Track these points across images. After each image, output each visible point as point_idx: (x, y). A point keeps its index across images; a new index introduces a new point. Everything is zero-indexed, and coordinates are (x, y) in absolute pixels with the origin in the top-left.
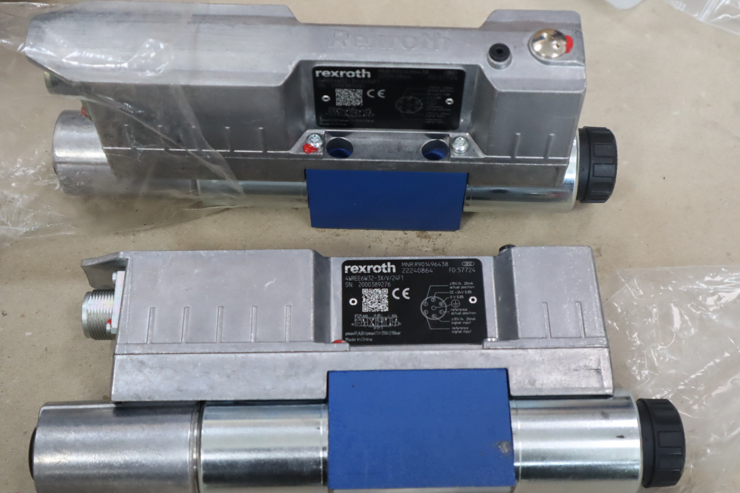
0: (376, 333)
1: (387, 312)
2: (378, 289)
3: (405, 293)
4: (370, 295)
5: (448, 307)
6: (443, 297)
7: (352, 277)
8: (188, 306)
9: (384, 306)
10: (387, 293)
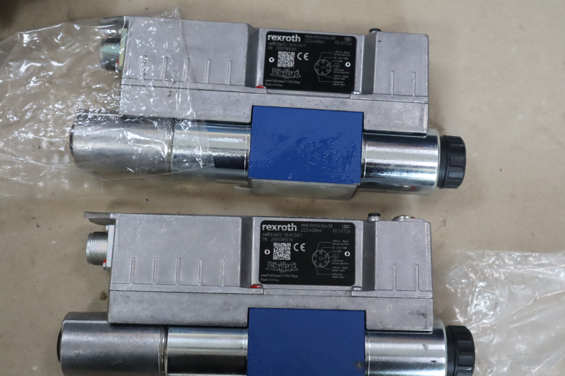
0: (281, 275)
1: (289, 260)
2: (284, 243)
3: (302, 247)
4: (279, 247)
5: (330, 258)
6: (328, 250)
7: (267, 233)
8: (158, 257)
10: (290, 246)
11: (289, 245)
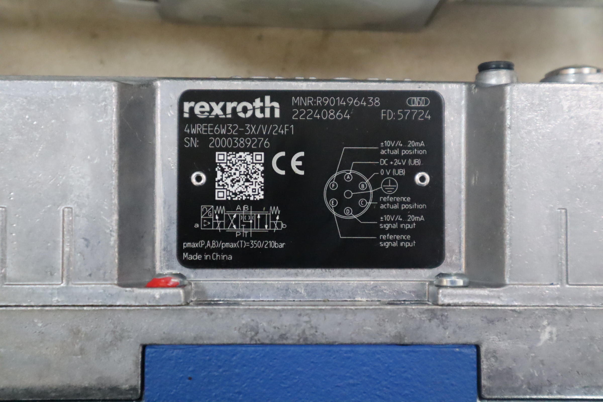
1: (260, 199)
2: (246, 153)
3: (295, 163)
4: (231, 165)
6: (367, 170)
7: (197, 126)
9: (255, 189)
10: (263, 161)
11: (259, 157)
